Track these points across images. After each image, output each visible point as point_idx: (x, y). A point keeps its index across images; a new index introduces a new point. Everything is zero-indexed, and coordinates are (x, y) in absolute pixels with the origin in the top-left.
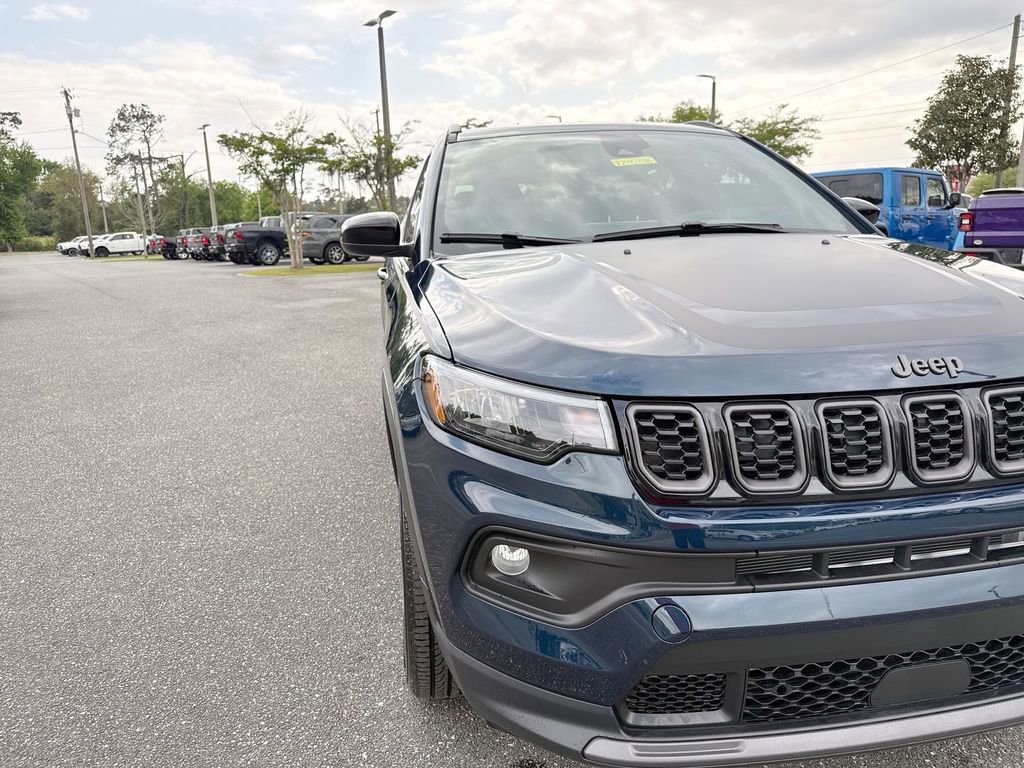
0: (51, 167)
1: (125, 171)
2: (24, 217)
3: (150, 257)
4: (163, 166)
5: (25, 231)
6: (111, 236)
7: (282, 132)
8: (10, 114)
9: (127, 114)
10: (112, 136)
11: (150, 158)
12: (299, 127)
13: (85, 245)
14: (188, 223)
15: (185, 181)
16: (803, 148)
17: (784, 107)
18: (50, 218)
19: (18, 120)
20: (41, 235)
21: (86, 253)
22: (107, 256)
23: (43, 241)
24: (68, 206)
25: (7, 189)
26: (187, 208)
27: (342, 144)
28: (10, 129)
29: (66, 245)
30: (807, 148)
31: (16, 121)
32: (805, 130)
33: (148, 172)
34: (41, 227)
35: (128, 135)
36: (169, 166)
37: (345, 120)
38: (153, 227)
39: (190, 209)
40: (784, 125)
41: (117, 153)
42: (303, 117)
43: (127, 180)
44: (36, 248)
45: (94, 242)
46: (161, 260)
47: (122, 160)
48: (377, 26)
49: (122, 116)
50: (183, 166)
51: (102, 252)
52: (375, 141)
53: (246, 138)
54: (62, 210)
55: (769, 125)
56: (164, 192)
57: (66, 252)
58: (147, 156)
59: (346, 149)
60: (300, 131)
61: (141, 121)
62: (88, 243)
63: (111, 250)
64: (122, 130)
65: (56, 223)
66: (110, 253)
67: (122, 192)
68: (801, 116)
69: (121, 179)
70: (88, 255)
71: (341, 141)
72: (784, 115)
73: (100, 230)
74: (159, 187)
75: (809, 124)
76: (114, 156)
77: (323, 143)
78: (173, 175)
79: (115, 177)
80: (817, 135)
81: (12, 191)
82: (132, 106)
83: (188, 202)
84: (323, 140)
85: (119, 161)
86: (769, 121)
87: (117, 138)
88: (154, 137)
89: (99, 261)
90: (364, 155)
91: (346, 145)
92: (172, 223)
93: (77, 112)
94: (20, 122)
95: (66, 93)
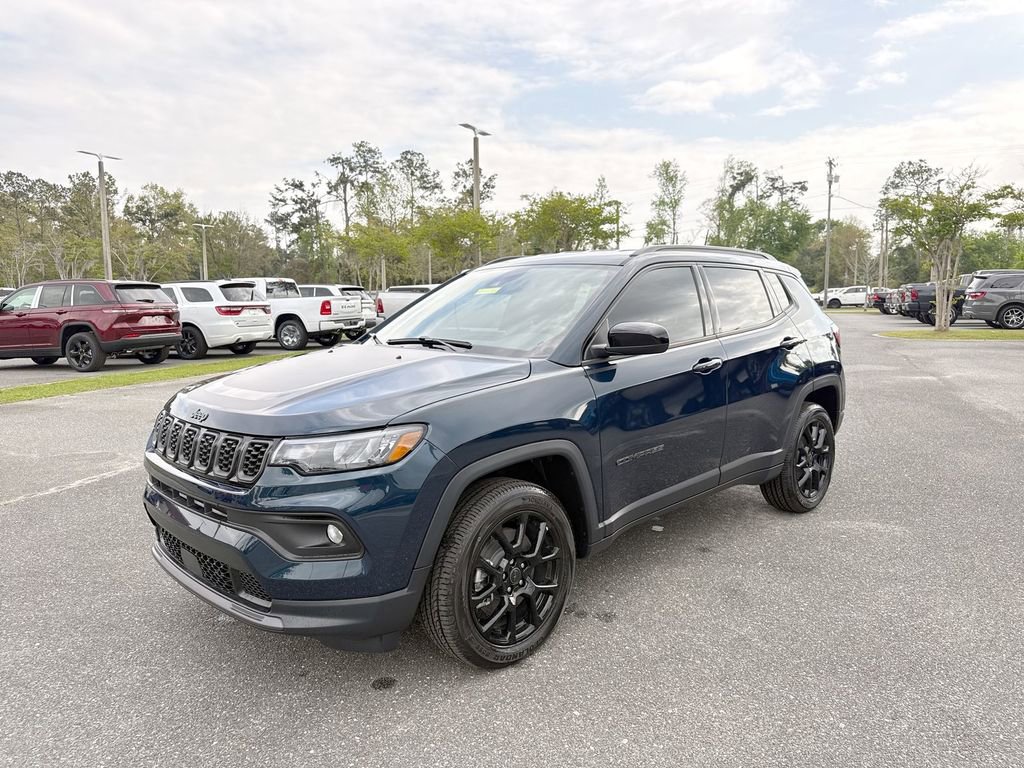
3: (869, 311)
6: (847, 289)
8: (800, 183)
9: (903, 171)
10: (885, 193)
22: (839, 307)
25: (782, 247)
28: (798, 195)
31: (804, 188)
35: (901, 191)
45: (829, 294)
46: (877, 314)
49: (898, 173)
51: (835, 303)
61: (917, 177)
62: (825, 295)
63: (843, 302)
64: (896, 187)
66: (840, 305)
81: (785, 249)
82: (910, 163)
87: (890, 195)
88: (928, 190)
93: (837, 178)
94: (806, 189)
95: (830, 163)
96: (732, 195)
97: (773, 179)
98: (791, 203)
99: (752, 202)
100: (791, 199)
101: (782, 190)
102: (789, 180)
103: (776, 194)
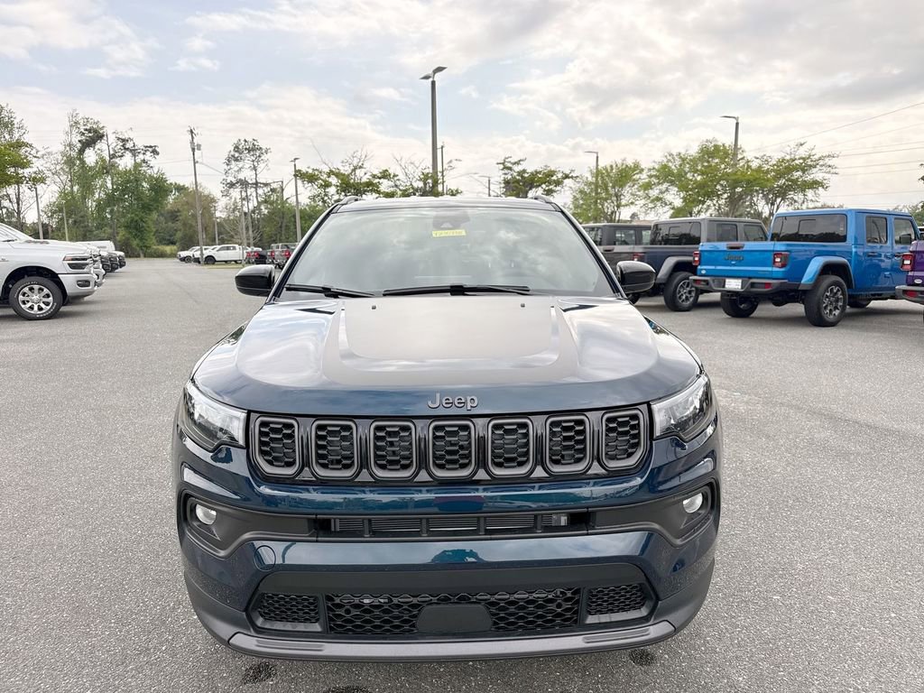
0: (180, 188)
1: (236, 193)
2: (154, 230)
4: (267, 189)
5: (154, 241)
6: (219, 247)
7: (347, 168)
8: (151, 147)
9: (240, 147)
10: (228, 165)
11: (256, 183)
12: (360, 164)
13: (197, 254)
14: (283, 238)
15: (284, 202)
16: (820, 183)
17: (801, 145)
18: (176, 230)
19: (156, 151)
20: (168, 244)
21: (197, 261)
22: (213, 264)
23: (168, 249)
24: (190, 222)
25: (143, 207)
26: (284, 224)
27: (396, 178)
28: (150, 158)
29: (184, 254)
30: (825, 182)
31: (155, 152)
32: (822, 166)
33: (254, 194)
34: (168, 238)
35: (240, 164)
36: (271, 190)
37: (399, 159)
38: (252, 241)
39: (286, 226)
40: (801, 161)
41: (231, 179)
42: (363, 157)
43: (238, 201)
44: (162, 255)
45: (204, 252)
47: (234, 185)
48: (431, 79)
49: (237, 148)
50: (283, 190)
51: (210, 260)
52: (422, 176)
53: (316, 173)
54: (185, 224)
55: (788, 161)
56: (266, 212)
57: (183, 259)
58: (254, 181)
59: (398, 183)
60: (361, 167)
61: (252, 153)
62: (199, 252)
63: (217, 259)
64: (236, 160)
65: (179, 235)
66: (216, 261)
67: (234, 210)
68: (818, 153)
69: (233, 200)
70: (199, 262)
71: (395, 176)
72: (802, 152)
73: (212, 242)
74: (262, 207)
75: (827, 159)
76: (228, 181)
77: (380, 178)
78: (274, 197)
79: (228, 198)
80: (834, 170)
81: (147, 208)
82: (245, 141)
83: (285, 221)
84: (379, 175)
85: (232, 185)
86: (788, 157)
87: (232, 166)
88: (261, 166)
89: (206, 268)
90: (413, 188)
91: (398, 180)
92: (271, 237)
93: (199, 147)
94: (158, 154)
95: (192, 132)
96: (82, 151)
97: (123, 140)
98: (144, 165)
99: (103, 160)
100: (144, 161)
101: (134, 152)
102: (140, 144)
103: (128, 155)
